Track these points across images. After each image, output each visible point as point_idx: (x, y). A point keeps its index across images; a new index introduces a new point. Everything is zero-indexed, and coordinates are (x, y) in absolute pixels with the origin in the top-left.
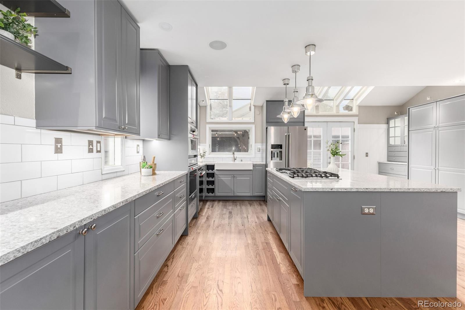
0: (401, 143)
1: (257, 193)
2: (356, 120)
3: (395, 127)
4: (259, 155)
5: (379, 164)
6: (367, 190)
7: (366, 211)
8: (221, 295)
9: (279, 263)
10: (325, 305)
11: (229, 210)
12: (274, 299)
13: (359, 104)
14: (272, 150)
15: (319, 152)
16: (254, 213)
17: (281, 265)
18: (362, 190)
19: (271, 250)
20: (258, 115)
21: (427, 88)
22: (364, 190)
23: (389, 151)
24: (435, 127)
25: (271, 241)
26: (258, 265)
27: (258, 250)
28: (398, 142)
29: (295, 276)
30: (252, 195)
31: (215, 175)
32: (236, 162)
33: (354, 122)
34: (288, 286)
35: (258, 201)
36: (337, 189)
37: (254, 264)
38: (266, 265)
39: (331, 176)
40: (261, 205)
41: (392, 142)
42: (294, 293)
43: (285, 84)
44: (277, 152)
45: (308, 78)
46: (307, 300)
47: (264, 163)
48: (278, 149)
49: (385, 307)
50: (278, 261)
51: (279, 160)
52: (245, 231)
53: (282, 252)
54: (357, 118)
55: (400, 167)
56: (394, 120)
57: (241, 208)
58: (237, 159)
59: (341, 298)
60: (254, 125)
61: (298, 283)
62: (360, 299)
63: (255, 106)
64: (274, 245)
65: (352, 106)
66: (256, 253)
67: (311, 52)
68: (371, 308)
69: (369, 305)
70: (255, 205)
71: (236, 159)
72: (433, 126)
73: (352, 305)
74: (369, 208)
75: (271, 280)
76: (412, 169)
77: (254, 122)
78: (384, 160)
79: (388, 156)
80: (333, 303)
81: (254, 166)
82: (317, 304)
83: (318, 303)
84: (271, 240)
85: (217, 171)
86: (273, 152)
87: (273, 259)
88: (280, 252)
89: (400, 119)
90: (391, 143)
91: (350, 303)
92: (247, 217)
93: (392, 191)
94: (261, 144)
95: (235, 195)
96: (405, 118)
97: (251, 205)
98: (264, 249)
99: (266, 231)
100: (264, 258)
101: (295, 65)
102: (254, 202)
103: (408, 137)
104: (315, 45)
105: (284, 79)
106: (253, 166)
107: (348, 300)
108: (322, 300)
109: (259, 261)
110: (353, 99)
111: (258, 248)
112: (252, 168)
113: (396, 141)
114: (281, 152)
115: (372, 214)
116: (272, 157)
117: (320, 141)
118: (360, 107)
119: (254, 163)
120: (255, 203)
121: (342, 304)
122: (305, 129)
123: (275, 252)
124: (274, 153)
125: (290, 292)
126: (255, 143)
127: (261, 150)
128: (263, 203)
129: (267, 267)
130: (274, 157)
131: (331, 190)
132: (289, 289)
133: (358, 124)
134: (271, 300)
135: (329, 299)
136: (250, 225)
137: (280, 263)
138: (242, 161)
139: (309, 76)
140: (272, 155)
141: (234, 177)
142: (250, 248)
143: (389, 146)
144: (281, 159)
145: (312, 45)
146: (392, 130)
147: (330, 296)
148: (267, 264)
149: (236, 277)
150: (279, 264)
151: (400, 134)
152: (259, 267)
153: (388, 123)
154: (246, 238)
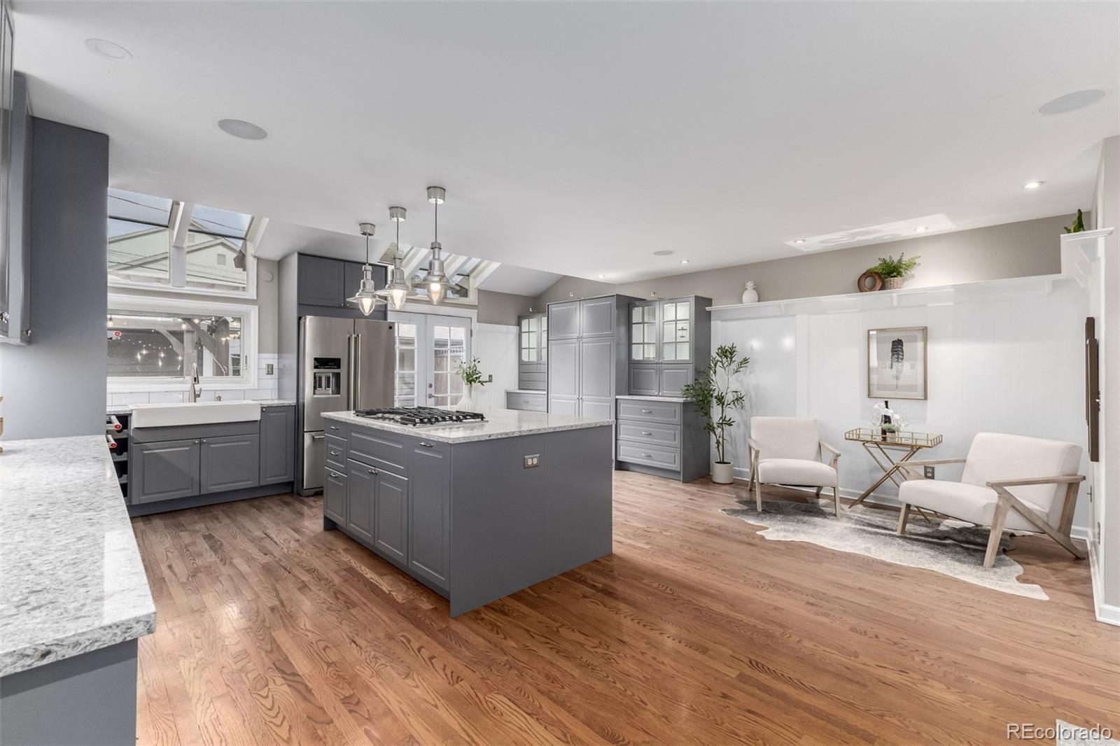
0: (538, 360)
1: (270, 477)
2: (473, 314)
3: (529, 332)
4: (271, 382)
5: (509, 394)
6: (531, 433)
7: (530, 463)
8: (296, 678)
9: (388, 592)
10: (483, 615)
11: (201, 533)
12: (405, 641)
13: (479, 285)
14: (316, 370)
15: (411, 374)
16: (279, 524)
17: (394, 594)
18: (525, 434)
19: (360, 577)
20: (267, 281)
21: (565, 277)
22: (527, 433)
23: (521, 373)
24: (578, 338)
25: (354, 564)
26: (348, 608)
27: (334, 585)
28: (534, 358)
29: (425, 600)
30: (256, 485)
31: (130, 444)
32: (200, 403)
33: (471, 318)
34: (419, 616)
35: (276, 498)
36: (497, 434)
37: (338, 609)
38: (364, 604)
39: (466, 419)
40: (287, 504)
41: (525, 358)
42: (433, 621)
43: (364, 234)
44: (328, 375)
45: (432, 244)
46: (457, 620)
47: (293, 401)
48: (330, 368)
49: (550, 588)
50: (384, 589)
51: (333, 394)
52: (281, 563)
53: (385, 575)
54: (476, 311)
55: (535, 398)
56: (527, 320)
57: (234, 521)
58: (201, 395)
59: (500, 600)
60: (257, 307)
61: (434, 606)
62: (523, 591)
63: (259, 259)
64: (363, 568)
65: (467, 288)
66: (334, 592)
67: (438, 200)
68: (536, 595)
69: (533, 593)
70: (271, 505)
71: (199, 396)
72: (576, 335)
73: (516, 602)
74: (532, 458)
75: (387, 620)
76: (552, 400)
77: (255, 298)
78: (514, 388)
79: (520, 381)
80: (493, 609)
81: (265, 410)
82: (473, 620)
83: (473, 618)
84: (352, 561)
85: (139, 431)
86: (317, 375)
87: (374, 589)
88: (381, 575)
89: (535, 319)
90: (523, 359)
91: (512, 600)
92: (265, 536)
93: (556, 430)
94: (276, 355)
95: (203, 492)
96: (543, 318)
97: (259, 509)
98: (346, 581)
99: (332, 550)
100: (354, 595)
101: (397, 207)
102: (265, 501)
103: (546, 349)
104: (444, 190)
105: (364, 224)
106: (262, 411)
107: (509, 598)
108: (478, 612)
109: (346, 602)
110: (469, 276)
111: (331, 584)
112: (260, 415)
113: (529, 356)
114: (337, 376)
115: (536, 466)
116: (315, 388)
117: (413, 351)
118: (481, 292)
119: (264, 403)
120: (268, 503)
121: (503, 605)
122: (391, 328)
123: (372, 578)
124: (320, 378)
125: (427, 621)
126: (259, 352)
127: (276, 371)
128: (291, 499)
129: (369, 605)
130: (320, 386)
131: (488, 438)
132: (423, 619)
133: (478, 322)
134: (402, 644)
135: (486, 606)
136: (285, 550)
137: (390, 591)
138: (219, 399)
139: (434, 241)
140: (315, 383)
141: (201, 444)
142: (313, 589)
143: (521, 363)
144: (338, 393)
145: (440, 188)
146: (525, 336)
147: (485, 603)
148: (365, 601)
149: (312, 643)
150: (390, 594)
151: (535, 344)
152: (353, 611)
153: (519, 324)
154: (291, 575)
